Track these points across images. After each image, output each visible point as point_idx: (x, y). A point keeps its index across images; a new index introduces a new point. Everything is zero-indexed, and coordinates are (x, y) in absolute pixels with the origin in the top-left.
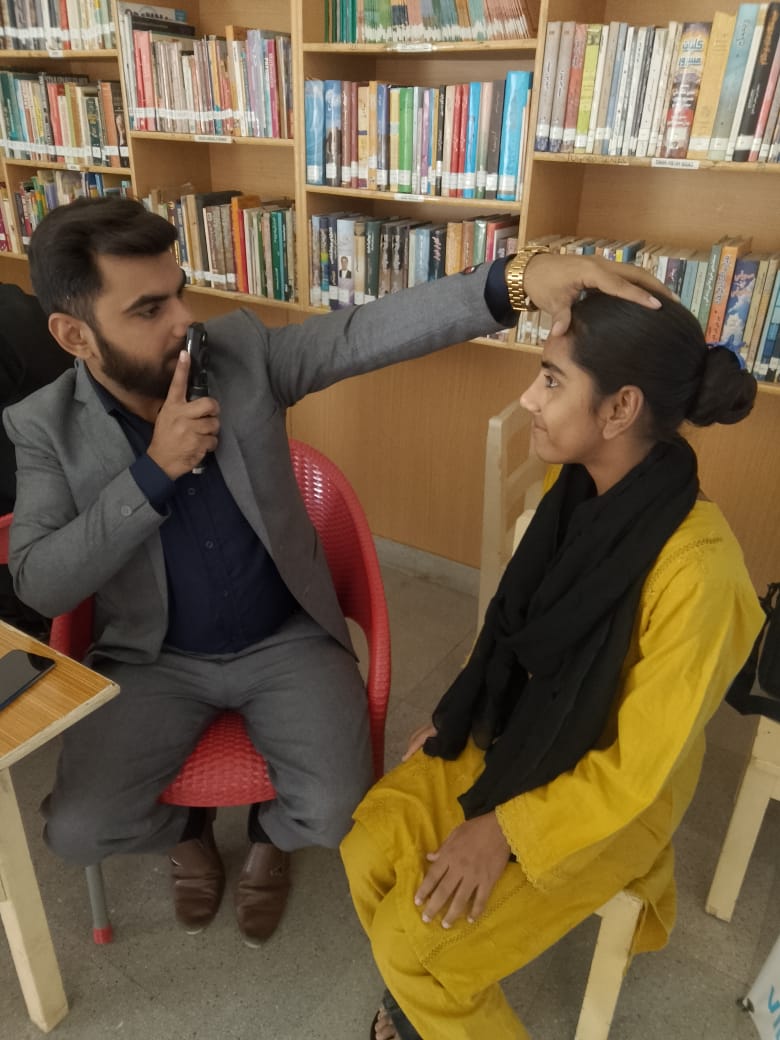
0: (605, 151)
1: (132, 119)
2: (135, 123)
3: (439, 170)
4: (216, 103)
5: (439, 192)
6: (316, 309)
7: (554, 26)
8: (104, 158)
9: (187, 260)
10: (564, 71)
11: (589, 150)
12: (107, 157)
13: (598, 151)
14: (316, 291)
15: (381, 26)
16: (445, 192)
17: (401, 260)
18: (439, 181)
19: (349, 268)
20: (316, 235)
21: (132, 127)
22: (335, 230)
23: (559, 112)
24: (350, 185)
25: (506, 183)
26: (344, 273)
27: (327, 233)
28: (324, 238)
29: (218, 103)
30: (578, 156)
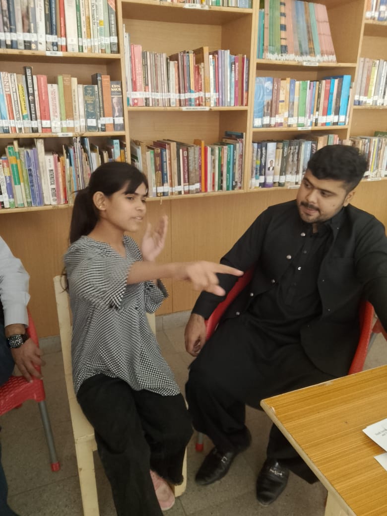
0: (376, 104)
1: (128, 99)
2: (131, 102)
3: (317, 115)
4: (191, 88)
5: (316, 124)
6: (253, 190)
7: (362, 59)
8: (100, 126)
9: (167, 182)
10: (365, 76)
11: (371, 104)
12: (102, 125)
13: (374, 104)
14: (254, 180)
15: (276, 53)
16: (319, 124)
17: (298, 157)
18: (316, 120)
19: (274, 165)
20: (255, 152)
21: (128, 104)
22: (266, 149)
23: (363, 91)
24: (275, 126)
25: (342, 118)
26: (271, 168)
27: (261, 151)
28: (259, 153)
29: (193, 88)
30: (368, 106)
